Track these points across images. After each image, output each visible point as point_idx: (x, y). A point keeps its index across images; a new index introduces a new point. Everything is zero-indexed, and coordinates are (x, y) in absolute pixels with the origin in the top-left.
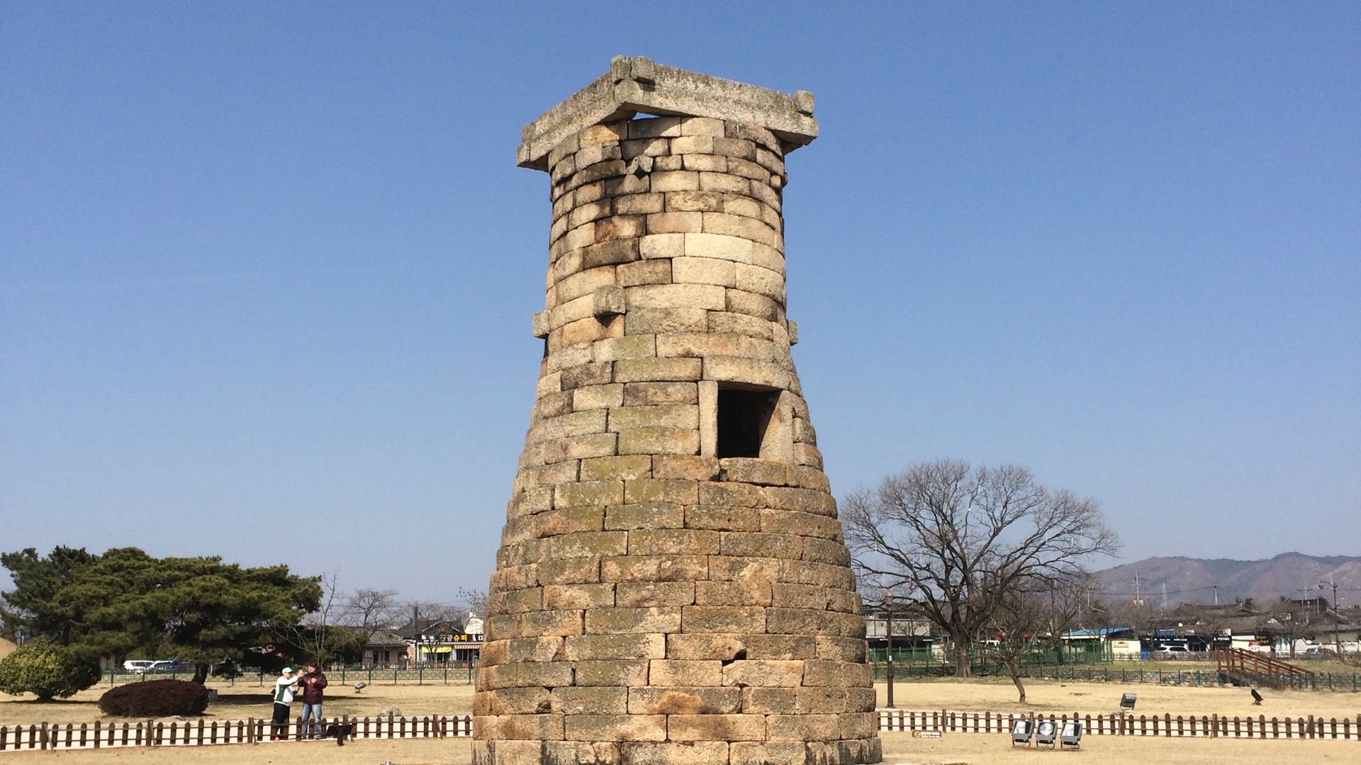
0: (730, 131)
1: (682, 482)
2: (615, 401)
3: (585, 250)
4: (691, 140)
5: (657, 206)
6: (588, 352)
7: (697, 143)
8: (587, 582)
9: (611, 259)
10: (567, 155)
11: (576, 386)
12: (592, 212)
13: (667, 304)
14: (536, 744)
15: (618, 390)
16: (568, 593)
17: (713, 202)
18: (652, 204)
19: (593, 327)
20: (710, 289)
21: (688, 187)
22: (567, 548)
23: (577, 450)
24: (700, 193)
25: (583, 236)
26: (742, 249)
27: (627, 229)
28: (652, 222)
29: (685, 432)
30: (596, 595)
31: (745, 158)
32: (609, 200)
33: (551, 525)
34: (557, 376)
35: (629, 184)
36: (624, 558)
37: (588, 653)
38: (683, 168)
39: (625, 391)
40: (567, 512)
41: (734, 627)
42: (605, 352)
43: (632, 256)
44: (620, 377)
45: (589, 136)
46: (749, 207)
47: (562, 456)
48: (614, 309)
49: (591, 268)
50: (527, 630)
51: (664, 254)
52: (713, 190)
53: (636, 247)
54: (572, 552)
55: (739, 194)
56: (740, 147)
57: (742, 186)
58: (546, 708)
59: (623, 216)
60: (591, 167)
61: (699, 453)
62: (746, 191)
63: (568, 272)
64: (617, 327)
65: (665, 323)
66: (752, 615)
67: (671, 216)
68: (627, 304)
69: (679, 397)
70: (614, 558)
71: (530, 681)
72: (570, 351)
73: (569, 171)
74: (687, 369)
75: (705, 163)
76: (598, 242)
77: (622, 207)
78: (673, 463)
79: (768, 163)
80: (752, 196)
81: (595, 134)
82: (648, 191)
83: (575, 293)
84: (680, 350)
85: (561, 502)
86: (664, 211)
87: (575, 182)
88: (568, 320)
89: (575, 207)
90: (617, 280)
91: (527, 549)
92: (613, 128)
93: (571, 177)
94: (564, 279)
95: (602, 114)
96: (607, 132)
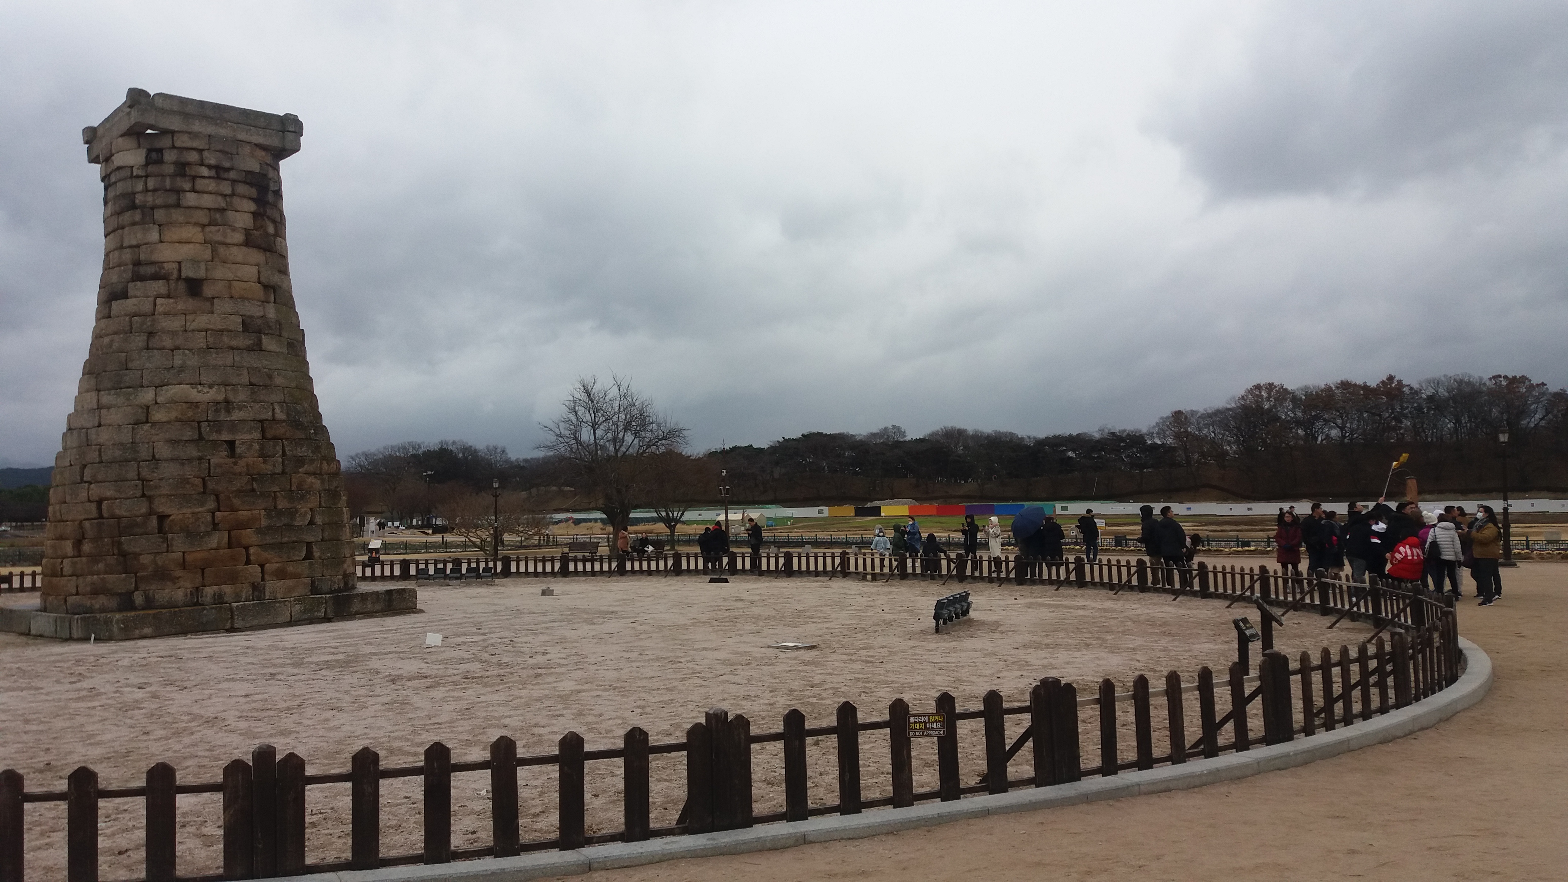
3: (247, 232)
14: (308, 580)
16: (311, 480)
22: (299, 449)
37: (327, 520)
49: (253, 247)
58: (309, 556)
59: (268, 217)
63: (229, 241)
71: (295, 539)
73: (227, 164)
83: (239, 259)
87: (232, 175)
88: (237, 279)
89: (233, 194)
92: (263, 153)
93: (228, 170)
94: (228, 245)
95: (261, 140)
96: (260, 153)
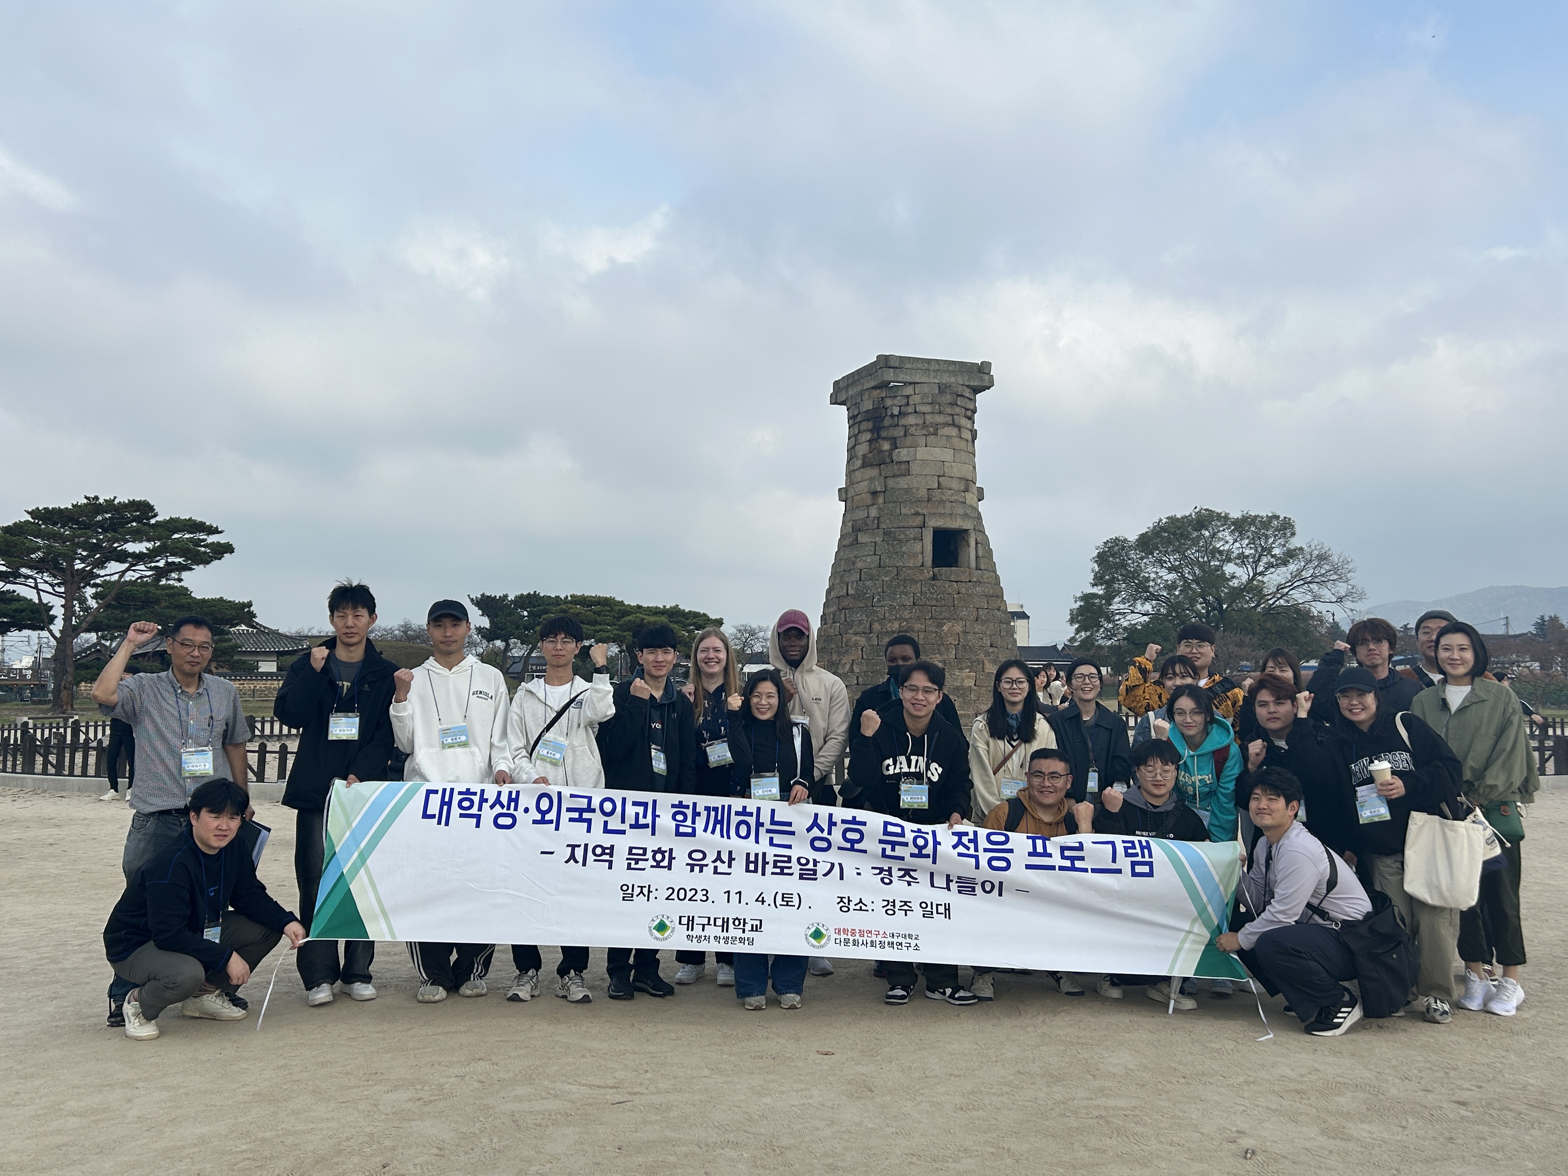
0: (942, 388)
1: (914, 581)
2: (878, 539)
3: (864, 456)
4: (919, 397)
5: (902, 433)
6: (866, 512)
7: (922, 398)
8: (864, 633)
9: (877, 462)
10: (856, 404)
11: (859, 530)
12: (868, 436)
13: (906, 486)
15: (881, 531)
17: (931, 430)
18: (898, 432)
19: (868, 499)
20: (929, 478)
21: (918, 422)
23: (859, 565)
24: (925, 425)
25: (863, 449)
26: (947, 455)
27: (886, 446)
28: (898, 442)
29: (915, 555)
30: (869, 639)
31: (950, 404)
32: (877, 430)
33: (846, 603)
34: (850, 524)
35: (887, 422)
36: (882, 620)
38: (916, 412)
39: (884, 533)
40: (853, 596)
41: (938, 656)
42: (874, 512)
43: (888, 460)
44: (883, 526)
45: (867, 393)
46: (953, 432)
47: (852, 567)
48: (879, 489)
50: (835, 657)
51: (904, 459)
52: (932, 423)
53: (890, 455)
54: (857, 617)
55: (947, 424)
56: (948, 398)
57: (949, 419)
59: (884, 439)
60: (867, 411)
61: (923, 565)
62: (951, 422)
63: (856, 468)
64: (881, 500)
65: (905, 497)
66: (948, 649)
67: (910, 438)
68: (886, 486)
69: (912, 536)
70: (877, 621)
72: (857, 511)
73: (856, 413)
74: (918, 521)
75: (927, 409)
76: (870, 452)
77: (884, 434)
78: (910, 572)
79: (964, 405)
80: (953, 424)
81: (870, 393)
82: (897, 425)
83: (859, 479)
84: (913, 511)
85: (851, 592)
86: (905, 435)
87: (859, 419)
90: (881, 475)
91: (834, 615)
92: (878, 391)
93: (857, 415)
94: (854, 471)
95: (873, 384)
96: (875, 393)
